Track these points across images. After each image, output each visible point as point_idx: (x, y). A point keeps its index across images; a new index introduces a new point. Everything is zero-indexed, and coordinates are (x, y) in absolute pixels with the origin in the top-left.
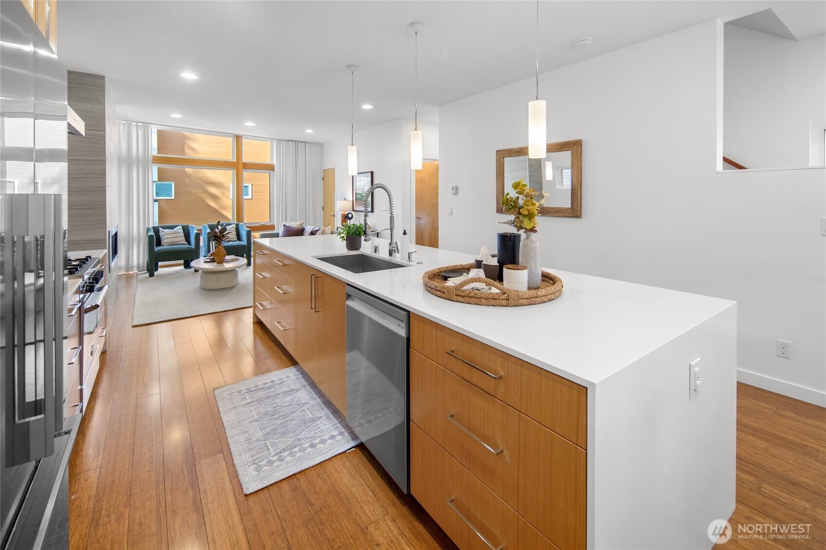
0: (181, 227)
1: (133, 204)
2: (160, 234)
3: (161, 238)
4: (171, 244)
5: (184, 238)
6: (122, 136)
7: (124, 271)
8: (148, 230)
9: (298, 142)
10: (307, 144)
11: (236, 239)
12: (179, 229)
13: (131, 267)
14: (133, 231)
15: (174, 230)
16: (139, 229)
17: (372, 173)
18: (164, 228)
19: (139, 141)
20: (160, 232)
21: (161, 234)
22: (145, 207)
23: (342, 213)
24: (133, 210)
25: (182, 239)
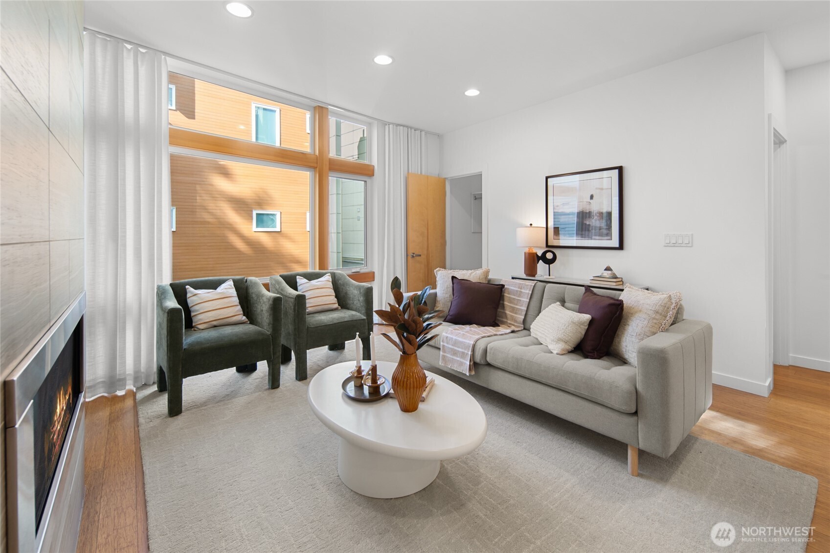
0: (231, 283)
1: (125, 232)
2: (189, 301)
3: (192, 309)
4: (215, 323)
5: (239, 307)
6: (99, 71)
7: (102, 390)
8: (161, 294)
9: (411, 128)
10: (423, 133)
11: (336, 306)
12: (228, 288)
13: (120, 380)
14: (125, 293)
15: (219, 289)
16: (140, 289)
17: (620, 169)
18: (198, 286)
19: (140, 88)
20: (189, 295)
21: (191, 301)
22: (153, 237)
23: (527, 250)
24: (124, 245)
25: (235, 311)
